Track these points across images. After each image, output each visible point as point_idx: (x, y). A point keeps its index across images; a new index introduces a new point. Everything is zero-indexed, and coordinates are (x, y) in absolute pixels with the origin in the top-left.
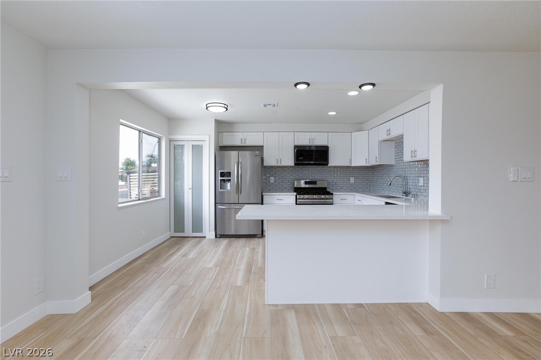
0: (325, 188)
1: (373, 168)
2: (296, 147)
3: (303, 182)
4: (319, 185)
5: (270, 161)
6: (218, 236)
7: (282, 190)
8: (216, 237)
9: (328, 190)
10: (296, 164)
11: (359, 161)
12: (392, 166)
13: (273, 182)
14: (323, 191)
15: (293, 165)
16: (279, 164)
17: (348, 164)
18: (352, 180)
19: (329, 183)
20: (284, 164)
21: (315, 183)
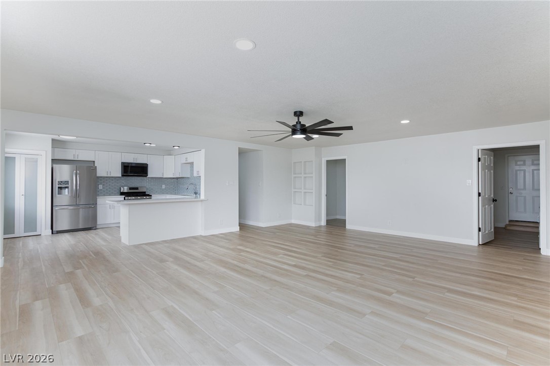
0: (145, 192)
1: (177, 178)
2: (123, 163)
3: (126, 188)
4: (140, 190)
5: (101, 172)
6: (54, 232)
7: (110, 194)
8: (52, 233)
9: (147, 193)
10: (123, 176)
11: (169, 174)
12: (188, 178)
13: (102, 188)
14: (143, 195)
15: (120, 176)
16: (109, 175)
17: (161, 176)
18: (164, 187)
19: (147, 189)
20: (113, 175)
21: (137, 188)
